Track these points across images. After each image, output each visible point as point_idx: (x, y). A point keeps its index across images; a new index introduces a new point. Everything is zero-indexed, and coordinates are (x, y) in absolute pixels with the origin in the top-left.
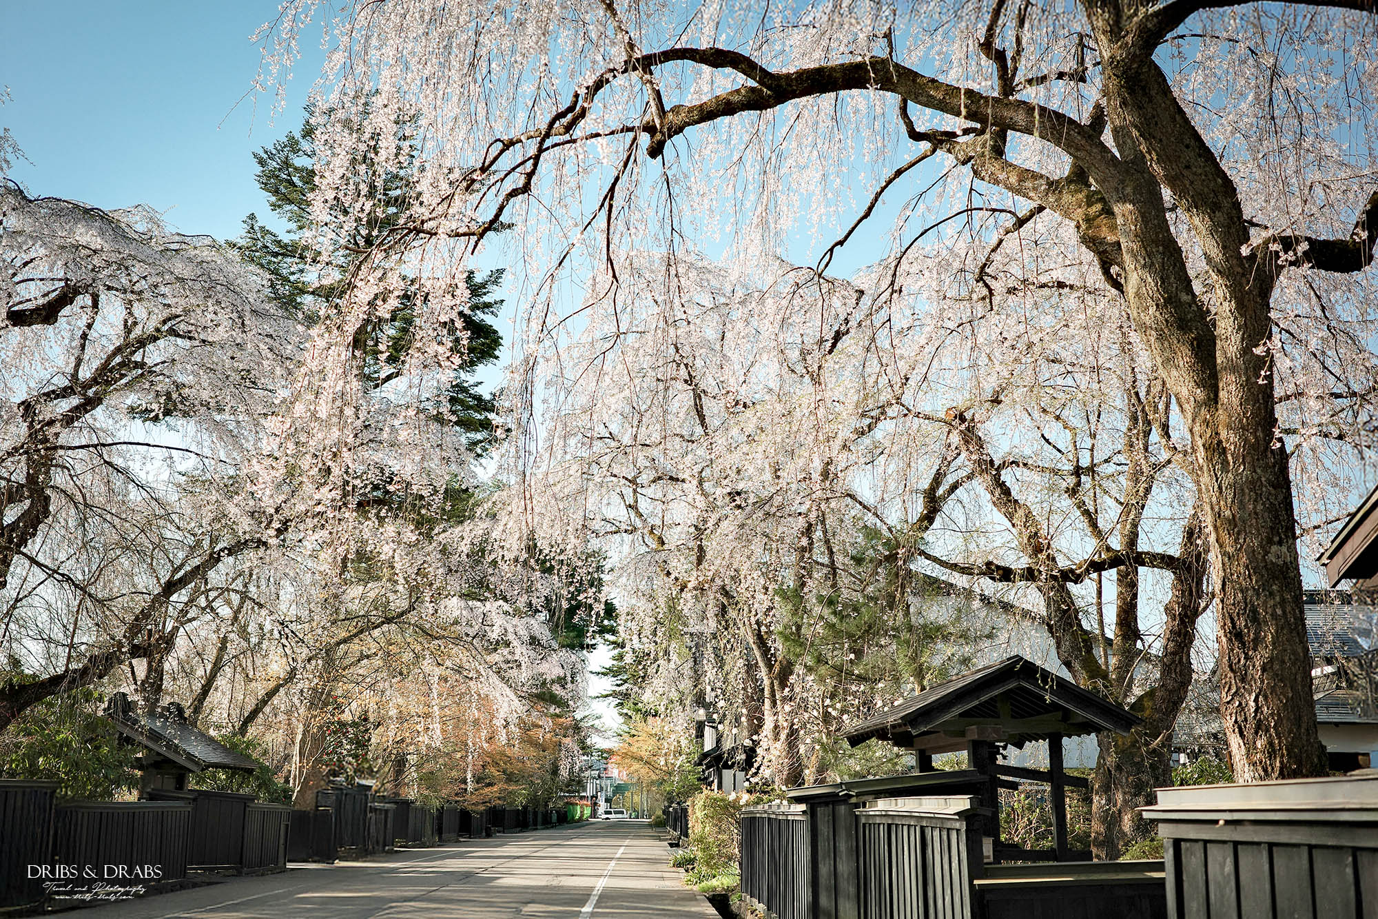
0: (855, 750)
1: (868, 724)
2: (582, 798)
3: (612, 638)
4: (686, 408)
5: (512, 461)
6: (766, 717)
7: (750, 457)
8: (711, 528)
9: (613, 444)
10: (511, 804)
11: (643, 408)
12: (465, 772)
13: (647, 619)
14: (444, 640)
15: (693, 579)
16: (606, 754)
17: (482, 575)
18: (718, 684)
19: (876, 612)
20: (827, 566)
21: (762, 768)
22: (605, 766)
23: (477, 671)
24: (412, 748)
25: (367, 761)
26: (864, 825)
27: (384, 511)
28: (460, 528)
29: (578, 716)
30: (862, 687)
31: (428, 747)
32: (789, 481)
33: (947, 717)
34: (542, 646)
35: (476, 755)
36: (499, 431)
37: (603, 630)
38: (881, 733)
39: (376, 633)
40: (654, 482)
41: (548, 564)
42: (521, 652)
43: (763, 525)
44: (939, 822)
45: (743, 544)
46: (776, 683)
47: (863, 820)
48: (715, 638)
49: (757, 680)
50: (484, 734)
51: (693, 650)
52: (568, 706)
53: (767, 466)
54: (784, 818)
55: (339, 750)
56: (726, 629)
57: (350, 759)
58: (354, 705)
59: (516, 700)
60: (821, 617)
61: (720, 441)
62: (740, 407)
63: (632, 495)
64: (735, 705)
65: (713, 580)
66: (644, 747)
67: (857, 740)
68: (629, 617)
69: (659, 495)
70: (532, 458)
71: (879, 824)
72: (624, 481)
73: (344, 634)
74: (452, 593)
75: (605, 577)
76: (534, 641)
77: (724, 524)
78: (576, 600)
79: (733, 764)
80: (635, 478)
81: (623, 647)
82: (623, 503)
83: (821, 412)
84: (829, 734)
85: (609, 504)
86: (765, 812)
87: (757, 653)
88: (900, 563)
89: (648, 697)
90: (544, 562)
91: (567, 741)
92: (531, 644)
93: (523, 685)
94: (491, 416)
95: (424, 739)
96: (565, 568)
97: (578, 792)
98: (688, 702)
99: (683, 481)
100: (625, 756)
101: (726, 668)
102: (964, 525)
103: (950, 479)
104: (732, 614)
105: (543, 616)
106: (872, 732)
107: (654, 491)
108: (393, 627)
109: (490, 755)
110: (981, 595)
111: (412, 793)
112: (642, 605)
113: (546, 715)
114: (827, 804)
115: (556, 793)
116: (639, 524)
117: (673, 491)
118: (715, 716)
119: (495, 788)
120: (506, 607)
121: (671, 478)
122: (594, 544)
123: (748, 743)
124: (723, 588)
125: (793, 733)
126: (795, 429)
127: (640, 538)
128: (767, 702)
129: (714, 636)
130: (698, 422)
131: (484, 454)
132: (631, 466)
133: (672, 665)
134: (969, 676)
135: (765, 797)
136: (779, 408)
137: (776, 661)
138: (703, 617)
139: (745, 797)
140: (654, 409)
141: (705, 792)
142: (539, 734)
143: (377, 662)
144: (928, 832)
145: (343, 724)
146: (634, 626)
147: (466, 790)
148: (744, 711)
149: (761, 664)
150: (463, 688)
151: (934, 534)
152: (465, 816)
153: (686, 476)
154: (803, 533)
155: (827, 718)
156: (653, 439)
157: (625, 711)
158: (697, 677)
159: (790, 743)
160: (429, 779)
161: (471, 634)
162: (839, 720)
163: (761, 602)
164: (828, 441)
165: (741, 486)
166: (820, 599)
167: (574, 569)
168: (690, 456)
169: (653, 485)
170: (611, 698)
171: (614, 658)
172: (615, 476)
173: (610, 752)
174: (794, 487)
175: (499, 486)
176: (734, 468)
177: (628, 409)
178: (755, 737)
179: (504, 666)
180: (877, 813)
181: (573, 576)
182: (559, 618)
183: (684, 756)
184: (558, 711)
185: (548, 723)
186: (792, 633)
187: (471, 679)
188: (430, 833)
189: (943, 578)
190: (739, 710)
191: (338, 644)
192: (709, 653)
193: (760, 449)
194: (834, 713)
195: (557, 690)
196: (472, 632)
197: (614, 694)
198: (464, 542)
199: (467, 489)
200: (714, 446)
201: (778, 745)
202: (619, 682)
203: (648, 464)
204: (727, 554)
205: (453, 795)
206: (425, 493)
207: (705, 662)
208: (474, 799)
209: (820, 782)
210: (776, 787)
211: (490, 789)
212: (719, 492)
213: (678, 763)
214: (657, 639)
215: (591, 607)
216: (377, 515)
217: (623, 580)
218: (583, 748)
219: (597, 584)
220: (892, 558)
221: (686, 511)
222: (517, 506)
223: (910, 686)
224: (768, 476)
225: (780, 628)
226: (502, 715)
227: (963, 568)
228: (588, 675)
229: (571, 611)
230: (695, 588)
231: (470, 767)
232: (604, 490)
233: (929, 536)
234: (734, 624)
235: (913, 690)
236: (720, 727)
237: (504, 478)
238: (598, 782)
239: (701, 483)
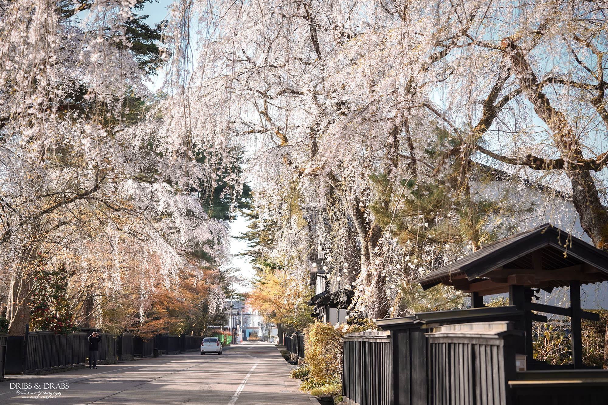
0: (427, 293)
1: (436, 272)
2: (225, 329)
3: (248, 211)
4: (304, 39)
5: (174, 78)
6: (362, 269)
7: (352, 76)
8: (323, 129)
9: (249, 65)
10: (172, 333)
11: (272, 37)
12: (138, 309)
13: (275, 197)
14: (122, 212)
15: (308, 167)
16: (244, 297)
17: (151, 164)
18: (328, 245)
19: (442, 192)
20: (408, 158)
21: (358, 304)
22: (242, 306)
23: (148, 235)
24: (98, 292)
25: (65, 300)
26: (432, 344)
27: (76, 114)
28: (134, 128)
29: (223, 268)
30: (433, 247)
31: (111, 290)
32: (381, 94)
33: (494, 268)
34: (196, 217)
35: (146, 296)
36: (164, 55)
37: (241, 206)
38: (445, 280)
39: (71, 205)
40: (280, 94)
41: (201, 156)
42: (180, 221)
43: (360, 127)
44: (484, 340)
45: (346, 141)
46: (370, 244)
47: (431, 341)
48: (325, 211)
49: (356, 243)
50: (152, 281)
51: (309, 220)
52: (215, 262)
53: (365, 83)
54: (374, 341)
55: (43, 293)
56: (333, 204)
57: (52, 299)
58: (54, 259)
59: (177, 257)
60: (403, 196)
61: (330, 64)
62: (345, 38)
63: (263, 104)
64: (340, 260)
65: (323, 168)
66: (272, 292)
67: (428, 285)
68: (262, 196)
69: (284, 105)
70: (189, 76)
71: (442, 344)
72: (258, 94)
73: (46, 206)
74: (128, 176)
75: (243, 166)
76: (190, 213)
77: (333, 127)
78: (222, 181)
79: (338, 303)
80: (266, 91)
81: (257, 218)
82: (256, 111)
83: (405, 43)
84: (408, 281)
85: (246, 111)
86: (361, 337)
87: (356, 222)
88: (462, 155)
89: (275, 255)
90: (198, 154)
91: (214, 287)
92: (187, 215)
93: (182, 245)
94: (157, 43)
95: (108, 284)
96: (214, 158)
97: (223, 325)
98: (304, 258)
99: (302, 94)
100: (257, 298)
101: (333, 233)
102: (513, 128)
103: (504, 93)
104: (338, 193)
105: (197, 195)
106: (439, 279)
107: (280, 101)
108: (83, 201)
109: (157, 296)
110: (525, 180)
111: (98, 324)
112: (271, 187)
113: (199, 268)
114: (404, 331)
115: (206, 325)
116: (269, 126)
117: (295, 102)
118: (324, 268)
119: (161, 321)
120: (169, 187)
121: (293, 92)
122: (235, 141)
123: (348, 287)
124: (331, 174)
125: (381, 280)
126: (386, 54)
127: (270, 137)
128: (363, 258)
129: (325, 210)
130: (313, 48)
131: (151, 71)
132: (263, 82)
133: (293, 231)
134: (512, 239)
135: (361, 327)
136: (375, 39)
137: (370, 228)
138: (316, 195)
139: (346, 327)
140: (280, 39)
141: (317, 323)
142: (194, 283)
143: (72, 228)
144: (477, 348)
145: (46, 273)
146: (264, 202)
147: (139, 322)
148: (346, 265)
149: (359, 230)
150: (137, 247)
151: (489, 135)
152: (138, 341)
153: (304, 90)
154: (390, 133)
155: (407, 270)
156: (279, 62)
157: (258, 266)
158: (312, 239)
159: (379, 288)
160: (111, 314)
161: (143, 208)
162: (416, 271)
163: (359, 184)
164: (411, 64)
165: (345, 98)
166: (403, 182)
167: (221, 159)
168: (307, 75)
169: (279, 97)
170: (247, 256)
171: (249, 227)
172: (251, 90)
173: (247, 296)
174: (384, 98)
175: (164, 97)
176: (340, 84)
177: (260, 39)
178: (353, 284)
179: (168, 231)
180: (441, 336)
181: (220, 164)
182: (209, 197)
183: (301, 299)
184: (208, 265)
185: (200, 274)
186: (381, 208)
187: (143, 240)
188: (112, 353)
189: (496, 167)
190: (342, 264)
191: (42, 213)
192: (320, 223)
193: (360, 70)
194: (412, 267)
195: (207, 249)
196: (143, 206)
197: (250, 253)
198: (137, 138)
199: (140, 98)
200: (325, 67)
201: (370, 289)
202: (254, 244)
203: (276, 81)
204: (334, 149)
205: (129, 326)
206: (108, 101)
207: (318, 229)
208: (145, 329)
209: (401, 315)
210: (369, 320)
211: (157, 322)
212: (329, 102)
213: (297, 303)
214: (282, 211)
215: (233, 187)
216: (71, 118)
217: (257, 167)
218: (226, 293)
219: (238, 171)
220: (455, 152)
221: (304, 116)
222: (177, 111)
223: (469, 247)
224: (366, 90)
225: (373, 203)
226: (167, 266)
227: (510, 160)
228: (230, 239)
229: (219, 190)
230: (311, 174)
231: (142, 304)
232: (242, 101)
233: (486, 136)
234: (339, 201)
235: (471, 249)
236: (328, 276)
237: (167, 90)
238: (237, 317)
239: (315, 95)
